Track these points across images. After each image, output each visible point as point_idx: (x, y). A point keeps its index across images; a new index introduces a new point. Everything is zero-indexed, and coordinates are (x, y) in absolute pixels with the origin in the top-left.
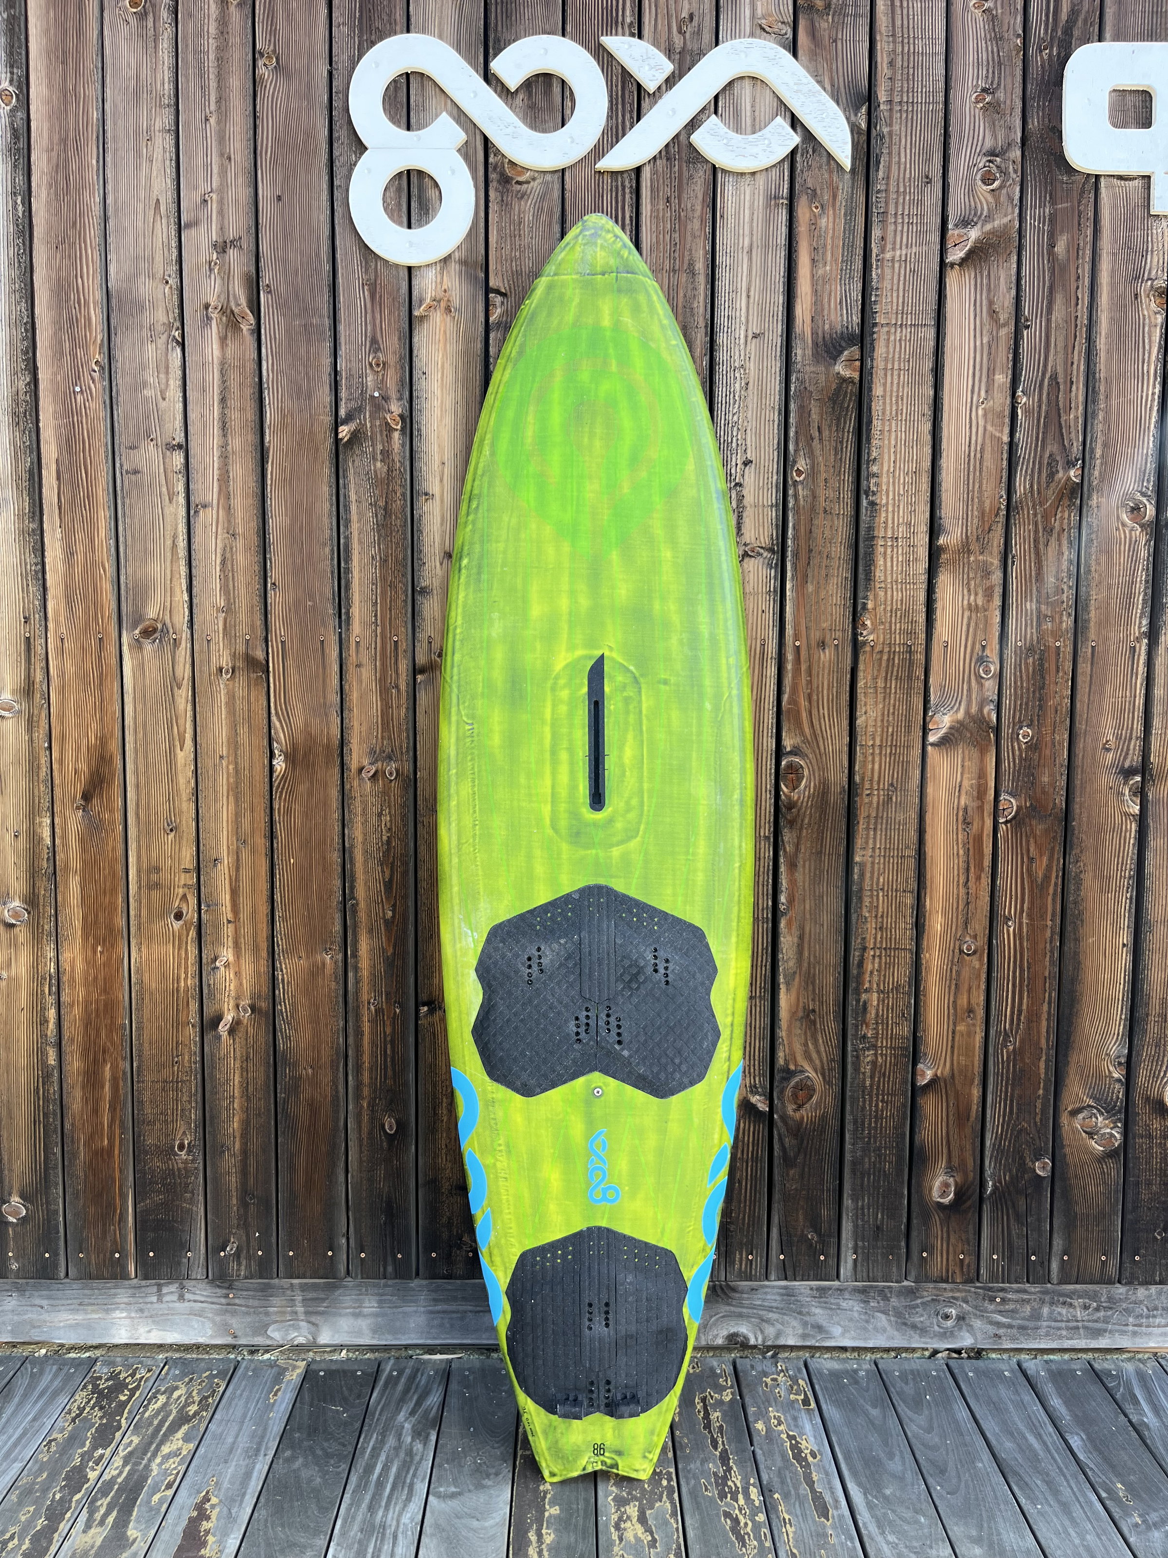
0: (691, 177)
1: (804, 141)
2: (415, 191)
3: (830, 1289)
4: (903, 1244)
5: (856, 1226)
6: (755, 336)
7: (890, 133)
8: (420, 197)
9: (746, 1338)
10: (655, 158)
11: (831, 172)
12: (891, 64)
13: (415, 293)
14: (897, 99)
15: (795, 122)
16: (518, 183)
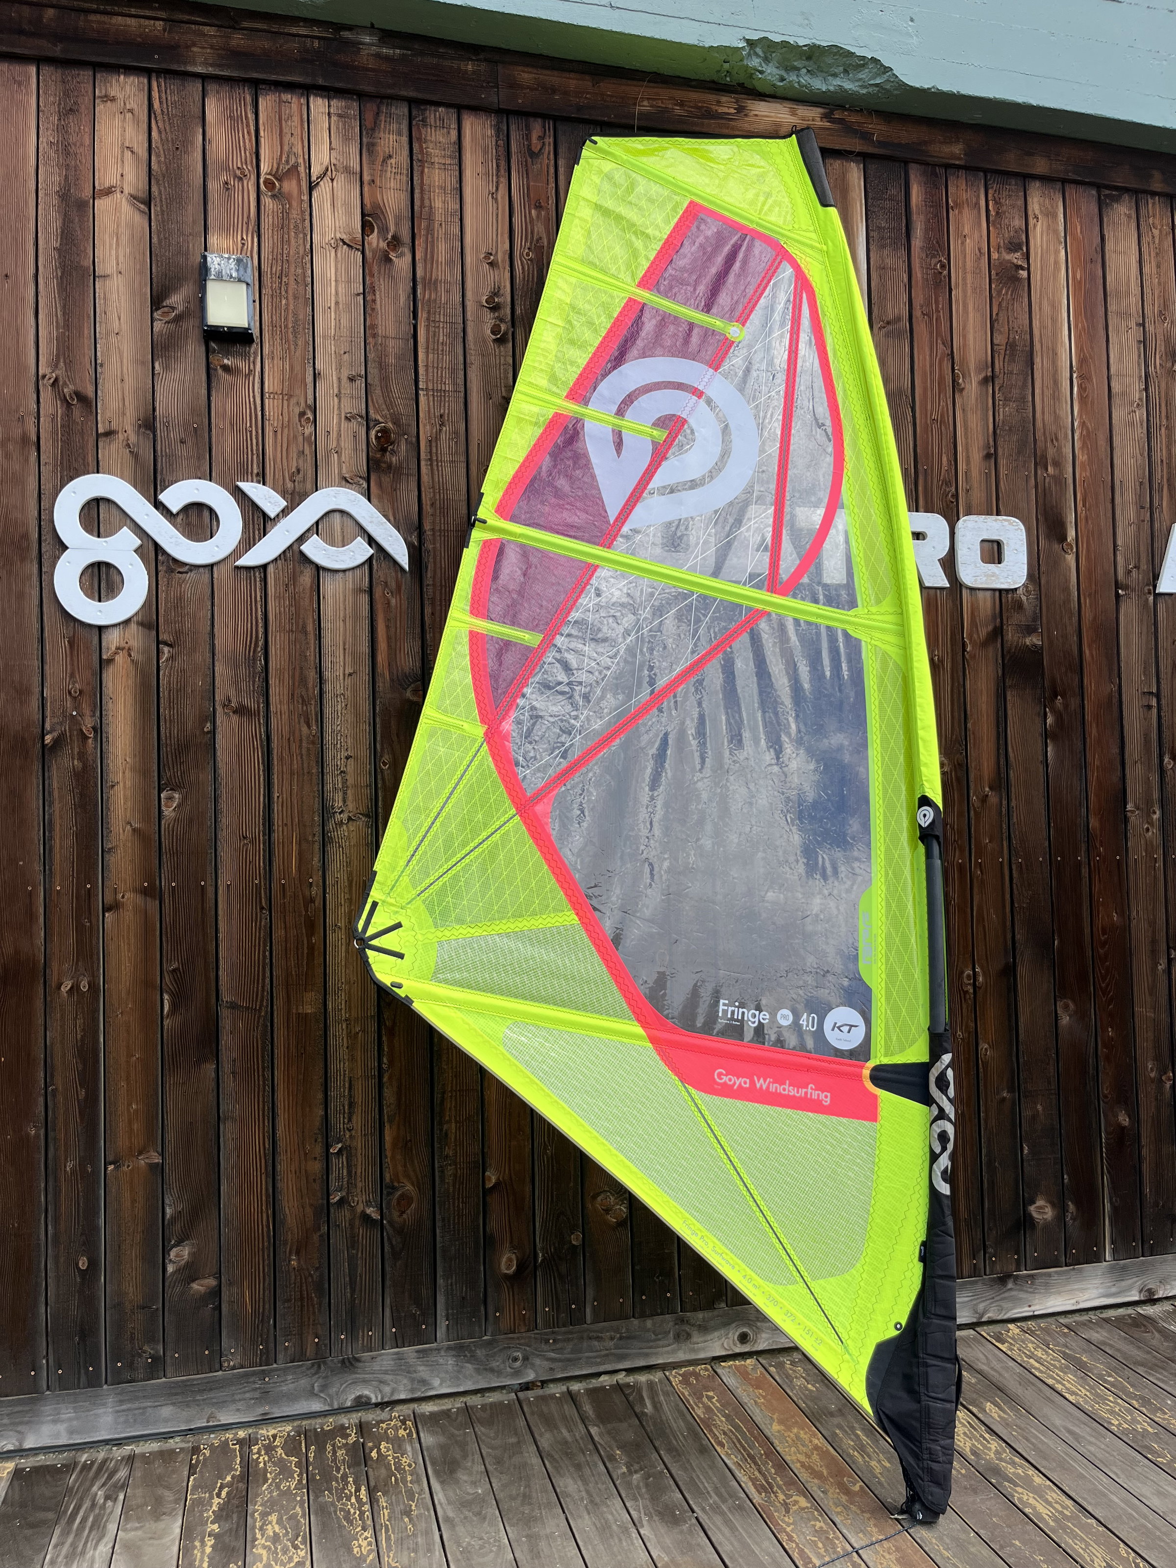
0: (302, 572)
1: (377, 552)
2: (104, 576)
3: (431, 1350)
4: (482, 1308)
5: (447, 1299)
6: (350, 675)
7: (434, 548)
8: (107, 581)
9: (369, 1398)
10: (276, 559)
11: (396, 572)
12: (432, 505)
13: (103, 644)
14: (437, 528)
15: (371, 541)
16: (179, 572)
